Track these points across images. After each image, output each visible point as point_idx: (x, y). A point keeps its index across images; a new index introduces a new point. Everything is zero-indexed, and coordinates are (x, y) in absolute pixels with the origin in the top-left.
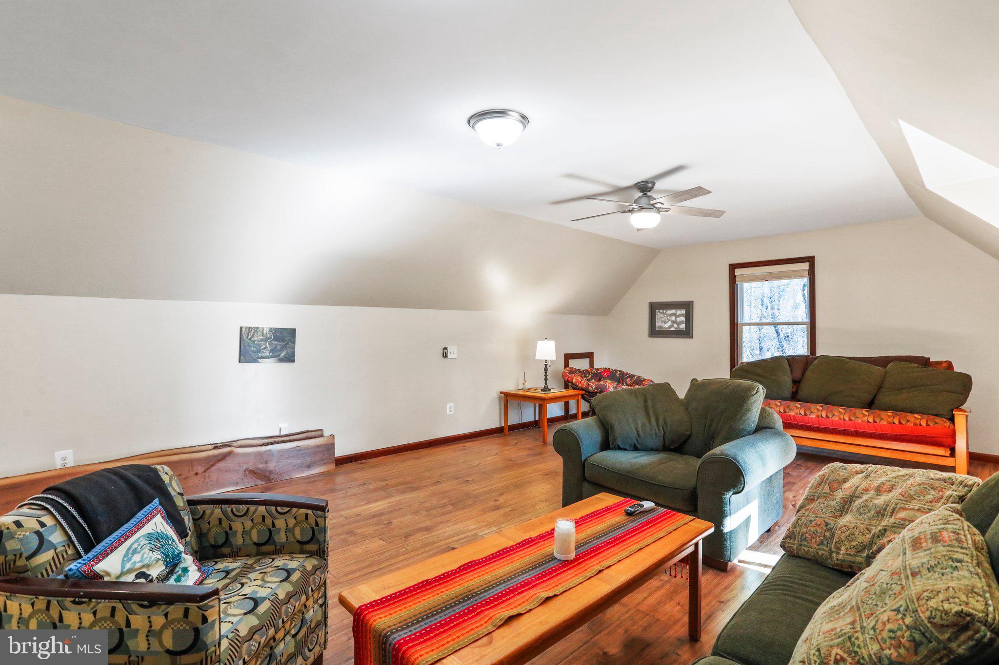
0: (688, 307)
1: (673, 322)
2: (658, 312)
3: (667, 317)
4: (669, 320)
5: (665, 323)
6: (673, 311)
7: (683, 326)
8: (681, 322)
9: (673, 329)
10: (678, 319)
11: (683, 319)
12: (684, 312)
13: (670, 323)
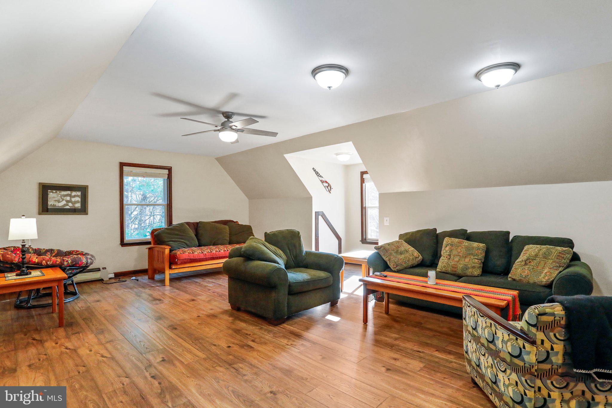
0: (83, 190)
1: (68, 201)
2: (50, 192)
3: (61, 197)
4: (63, 200)
5: (59, 202)
6: (69, 192)
7: (78, 205)
8: (78, 202)
9: (67, 207)
10: (73, 200)
11: (79, 199)
12: (79, 193)
13: (64, 202)
